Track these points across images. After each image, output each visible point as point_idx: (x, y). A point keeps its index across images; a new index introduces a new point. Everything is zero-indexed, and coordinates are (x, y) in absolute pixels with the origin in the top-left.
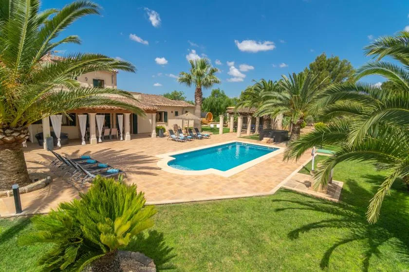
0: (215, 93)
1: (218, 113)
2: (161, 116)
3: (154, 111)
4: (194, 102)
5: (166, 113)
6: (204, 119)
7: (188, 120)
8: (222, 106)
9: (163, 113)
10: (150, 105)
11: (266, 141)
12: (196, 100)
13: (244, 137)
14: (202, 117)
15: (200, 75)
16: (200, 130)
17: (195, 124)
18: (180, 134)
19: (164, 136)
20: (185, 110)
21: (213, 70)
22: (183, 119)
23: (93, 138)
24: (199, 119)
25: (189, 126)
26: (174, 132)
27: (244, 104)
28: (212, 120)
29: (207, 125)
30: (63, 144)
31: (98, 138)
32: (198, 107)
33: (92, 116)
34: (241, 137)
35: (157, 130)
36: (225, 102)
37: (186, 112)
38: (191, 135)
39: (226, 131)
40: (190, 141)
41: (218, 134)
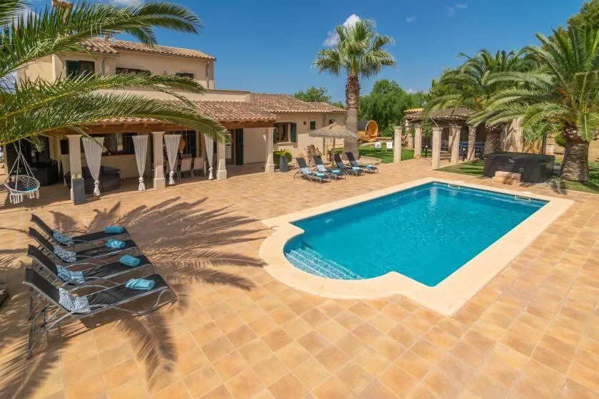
0: (381, 87)
1: (386, 120)
2: (285, 131)
3: (270, 123)
4: (345, 104)
5: (294, 126)
6: (363, 133)
7: (334, 137)
8: (396, 108)
9: (289, 126)
10: (263, 113)
11: (502, 179)
12: (348, 99)
13: (446, 170)
14: (360, 128)
15: (355, 52)
16: (356, 155)
17: (347, 144)
18: (319, 166)
19: (289, 169)
20: (329, 118)
21: (381, 41)
22: (324, 136)
23: (159, 177)
24: (354, 135)
25: (336, 147)
26: (307, 162)
27: (444, 102)
28: (376, 134)
29: (368, 144)
30: (104, 191)
31: (167, 177)
32: (352, 112)
33: (158, 136)
34: (441, 170)
35: (277, 157)
36: (402, 100)
37: (331, 122)
38: (338, 167)
39: (407, 155)
40: (338, 179)
41: (392, 161)
